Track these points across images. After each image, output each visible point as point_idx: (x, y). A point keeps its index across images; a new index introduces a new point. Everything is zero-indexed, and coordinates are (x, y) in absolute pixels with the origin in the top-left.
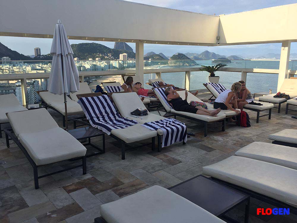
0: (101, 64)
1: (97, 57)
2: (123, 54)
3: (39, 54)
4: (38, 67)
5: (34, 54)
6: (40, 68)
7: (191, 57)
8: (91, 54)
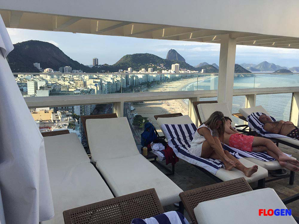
1: (150, 67)
2: (175, 64)
3: (97, 64)
4: (95, 76)
5: (93, 64)
6: (97, 77)
7: (247, 68)
8: (144, 65)
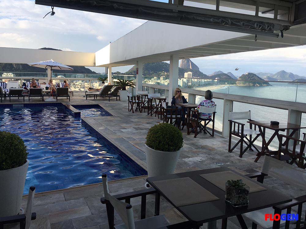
0: (165, 82)
1: (162, 75)
2: (188, 73)
8: (156, 73)
